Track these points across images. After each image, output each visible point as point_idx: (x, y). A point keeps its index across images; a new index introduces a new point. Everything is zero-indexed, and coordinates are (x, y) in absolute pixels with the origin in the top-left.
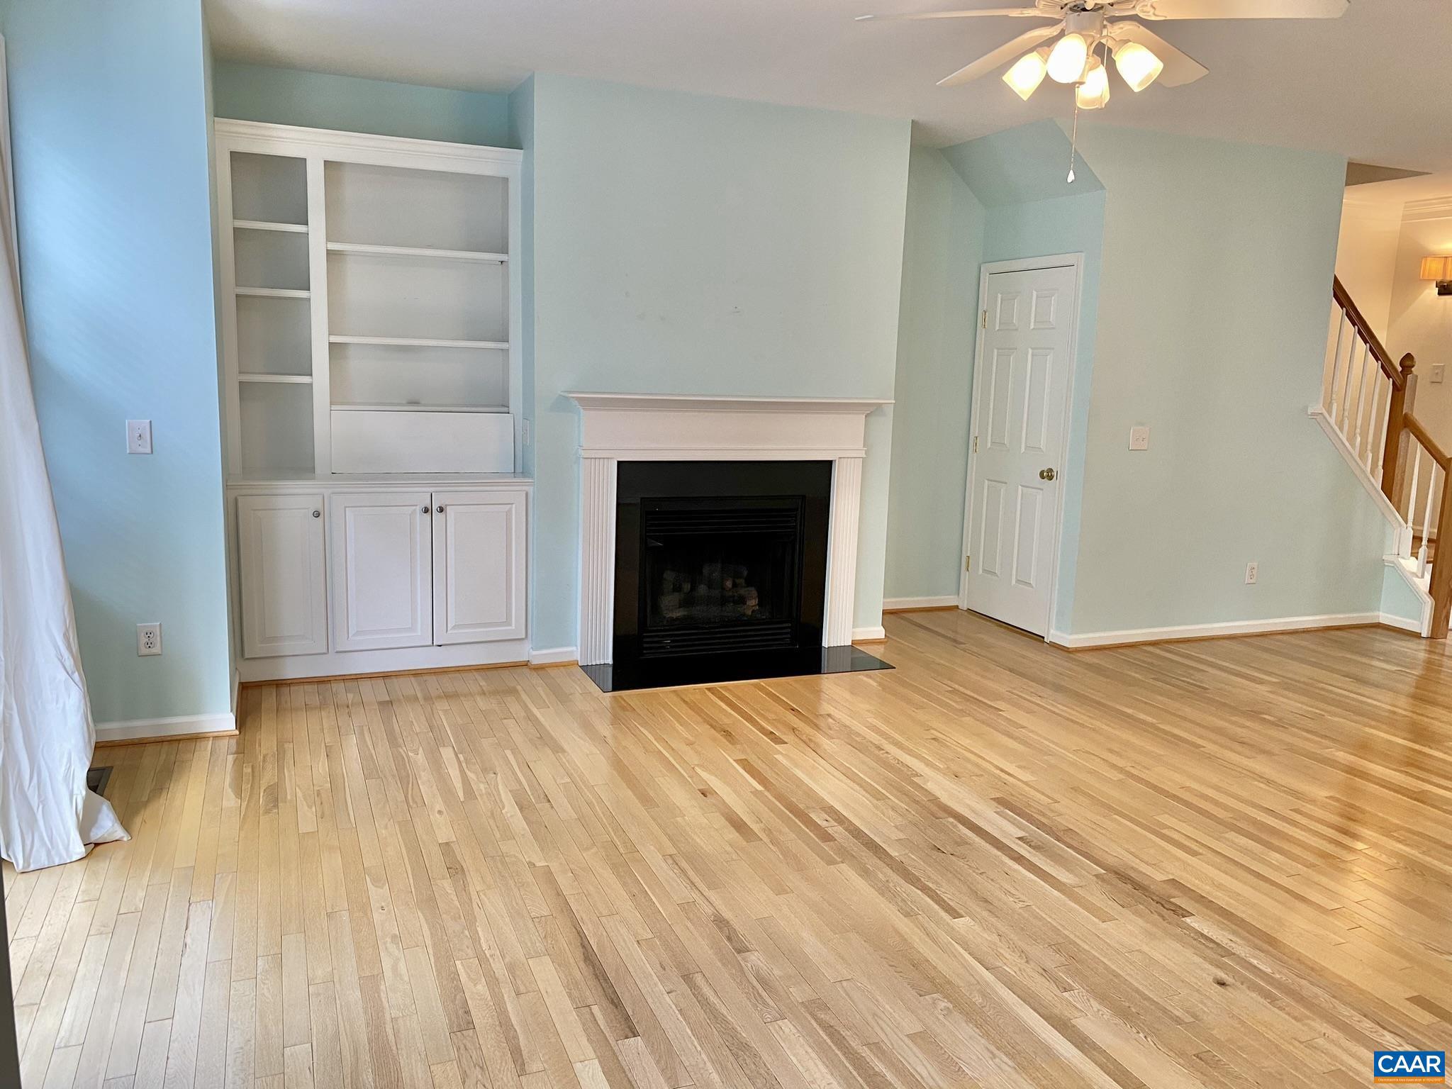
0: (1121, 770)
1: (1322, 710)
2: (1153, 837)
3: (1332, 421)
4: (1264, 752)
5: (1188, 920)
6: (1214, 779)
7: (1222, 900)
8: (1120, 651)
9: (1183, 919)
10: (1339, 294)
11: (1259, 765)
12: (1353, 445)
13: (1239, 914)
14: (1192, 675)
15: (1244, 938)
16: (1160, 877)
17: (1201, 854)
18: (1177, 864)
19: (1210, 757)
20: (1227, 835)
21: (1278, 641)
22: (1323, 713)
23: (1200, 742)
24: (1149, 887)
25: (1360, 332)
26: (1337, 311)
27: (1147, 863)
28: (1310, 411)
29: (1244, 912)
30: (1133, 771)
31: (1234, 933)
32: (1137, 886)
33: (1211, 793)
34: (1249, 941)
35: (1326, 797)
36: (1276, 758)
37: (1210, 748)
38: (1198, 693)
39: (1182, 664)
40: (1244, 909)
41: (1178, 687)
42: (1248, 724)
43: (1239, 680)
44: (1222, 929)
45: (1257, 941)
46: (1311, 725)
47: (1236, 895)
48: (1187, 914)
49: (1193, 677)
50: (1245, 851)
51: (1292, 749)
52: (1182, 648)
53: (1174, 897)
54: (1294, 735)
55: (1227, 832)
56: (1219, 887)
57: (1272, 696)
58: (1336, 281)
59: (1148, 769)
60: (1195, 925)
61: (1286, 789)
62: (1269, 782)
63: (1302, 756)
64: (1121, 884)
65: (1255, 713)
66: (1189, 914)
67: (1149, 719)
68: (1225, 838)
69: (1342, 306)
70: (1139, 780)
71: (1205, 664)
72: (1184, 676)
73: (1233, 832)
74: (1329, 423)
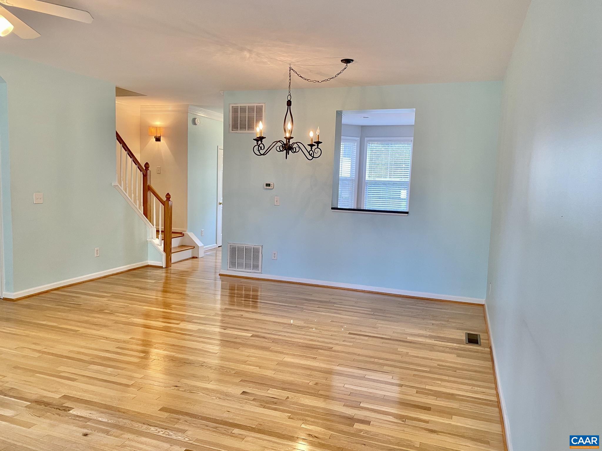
0: (39, 351)
1: (128, 303)
2: (54, 378)
3: (122, 188)
4: (105, 326)
5: (71, 412)
6: (83, 343)
7: (87, 397)
8: (40, 295)
9: (69, 412)
10: (119, 138)
11: (104, 332)
12: (131, 197)
13: (94, 400)
14: (74, 300)
15: (96, 411)
16: (57, 396)
17: (77, 379)
18: (66, 387)
19: (82, 335)
20: (89, 367)
21: (111, 278)
22: (128, 305)
23: (77, 329)
24: (53, 403)
25: (128, 154)
26: (119, 145)
27: (52, 392)
28: (113, 184)
29: (96, 399)
30: (45, 350)
31: (92, 410)
32: (47, 404)
33: (82, 350)
34: (98, 410)
35: (129, 339)
36: (110, 327)
37: (82, 330)
38: (77, 307)
39: (69, 296)
40: (96, 397)
41: (68, 307)
42: (99, 316)
43: (95, 298)
44: (87, 410)
45: (102, 410)
46: (123, 310)
47: (93, 393)
48: (70, 409)
49: (74, 301)
50: (97, 372)
51: (116, 322)
52: (69, 289)
53: (64, 404)
54: (118, 316)
55: (89, 366)
56: (86, 391)
57: (109, 302)
58: (117, 133)
59: (53, 347)
60: (75, 413)
61: (114, 340)
62: (107, 338)
63: (121, 324)
64: (38, 406)
65: (101, 311)
66: (72, 409)
67: (55, 324)
68: (88, 369)
69: (120, 143)
70: (49, 354)
71: (79, 294)
72: (70, 301)
73: (92, 365)
74: (121, 190)
